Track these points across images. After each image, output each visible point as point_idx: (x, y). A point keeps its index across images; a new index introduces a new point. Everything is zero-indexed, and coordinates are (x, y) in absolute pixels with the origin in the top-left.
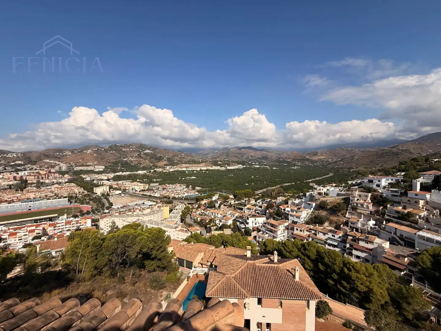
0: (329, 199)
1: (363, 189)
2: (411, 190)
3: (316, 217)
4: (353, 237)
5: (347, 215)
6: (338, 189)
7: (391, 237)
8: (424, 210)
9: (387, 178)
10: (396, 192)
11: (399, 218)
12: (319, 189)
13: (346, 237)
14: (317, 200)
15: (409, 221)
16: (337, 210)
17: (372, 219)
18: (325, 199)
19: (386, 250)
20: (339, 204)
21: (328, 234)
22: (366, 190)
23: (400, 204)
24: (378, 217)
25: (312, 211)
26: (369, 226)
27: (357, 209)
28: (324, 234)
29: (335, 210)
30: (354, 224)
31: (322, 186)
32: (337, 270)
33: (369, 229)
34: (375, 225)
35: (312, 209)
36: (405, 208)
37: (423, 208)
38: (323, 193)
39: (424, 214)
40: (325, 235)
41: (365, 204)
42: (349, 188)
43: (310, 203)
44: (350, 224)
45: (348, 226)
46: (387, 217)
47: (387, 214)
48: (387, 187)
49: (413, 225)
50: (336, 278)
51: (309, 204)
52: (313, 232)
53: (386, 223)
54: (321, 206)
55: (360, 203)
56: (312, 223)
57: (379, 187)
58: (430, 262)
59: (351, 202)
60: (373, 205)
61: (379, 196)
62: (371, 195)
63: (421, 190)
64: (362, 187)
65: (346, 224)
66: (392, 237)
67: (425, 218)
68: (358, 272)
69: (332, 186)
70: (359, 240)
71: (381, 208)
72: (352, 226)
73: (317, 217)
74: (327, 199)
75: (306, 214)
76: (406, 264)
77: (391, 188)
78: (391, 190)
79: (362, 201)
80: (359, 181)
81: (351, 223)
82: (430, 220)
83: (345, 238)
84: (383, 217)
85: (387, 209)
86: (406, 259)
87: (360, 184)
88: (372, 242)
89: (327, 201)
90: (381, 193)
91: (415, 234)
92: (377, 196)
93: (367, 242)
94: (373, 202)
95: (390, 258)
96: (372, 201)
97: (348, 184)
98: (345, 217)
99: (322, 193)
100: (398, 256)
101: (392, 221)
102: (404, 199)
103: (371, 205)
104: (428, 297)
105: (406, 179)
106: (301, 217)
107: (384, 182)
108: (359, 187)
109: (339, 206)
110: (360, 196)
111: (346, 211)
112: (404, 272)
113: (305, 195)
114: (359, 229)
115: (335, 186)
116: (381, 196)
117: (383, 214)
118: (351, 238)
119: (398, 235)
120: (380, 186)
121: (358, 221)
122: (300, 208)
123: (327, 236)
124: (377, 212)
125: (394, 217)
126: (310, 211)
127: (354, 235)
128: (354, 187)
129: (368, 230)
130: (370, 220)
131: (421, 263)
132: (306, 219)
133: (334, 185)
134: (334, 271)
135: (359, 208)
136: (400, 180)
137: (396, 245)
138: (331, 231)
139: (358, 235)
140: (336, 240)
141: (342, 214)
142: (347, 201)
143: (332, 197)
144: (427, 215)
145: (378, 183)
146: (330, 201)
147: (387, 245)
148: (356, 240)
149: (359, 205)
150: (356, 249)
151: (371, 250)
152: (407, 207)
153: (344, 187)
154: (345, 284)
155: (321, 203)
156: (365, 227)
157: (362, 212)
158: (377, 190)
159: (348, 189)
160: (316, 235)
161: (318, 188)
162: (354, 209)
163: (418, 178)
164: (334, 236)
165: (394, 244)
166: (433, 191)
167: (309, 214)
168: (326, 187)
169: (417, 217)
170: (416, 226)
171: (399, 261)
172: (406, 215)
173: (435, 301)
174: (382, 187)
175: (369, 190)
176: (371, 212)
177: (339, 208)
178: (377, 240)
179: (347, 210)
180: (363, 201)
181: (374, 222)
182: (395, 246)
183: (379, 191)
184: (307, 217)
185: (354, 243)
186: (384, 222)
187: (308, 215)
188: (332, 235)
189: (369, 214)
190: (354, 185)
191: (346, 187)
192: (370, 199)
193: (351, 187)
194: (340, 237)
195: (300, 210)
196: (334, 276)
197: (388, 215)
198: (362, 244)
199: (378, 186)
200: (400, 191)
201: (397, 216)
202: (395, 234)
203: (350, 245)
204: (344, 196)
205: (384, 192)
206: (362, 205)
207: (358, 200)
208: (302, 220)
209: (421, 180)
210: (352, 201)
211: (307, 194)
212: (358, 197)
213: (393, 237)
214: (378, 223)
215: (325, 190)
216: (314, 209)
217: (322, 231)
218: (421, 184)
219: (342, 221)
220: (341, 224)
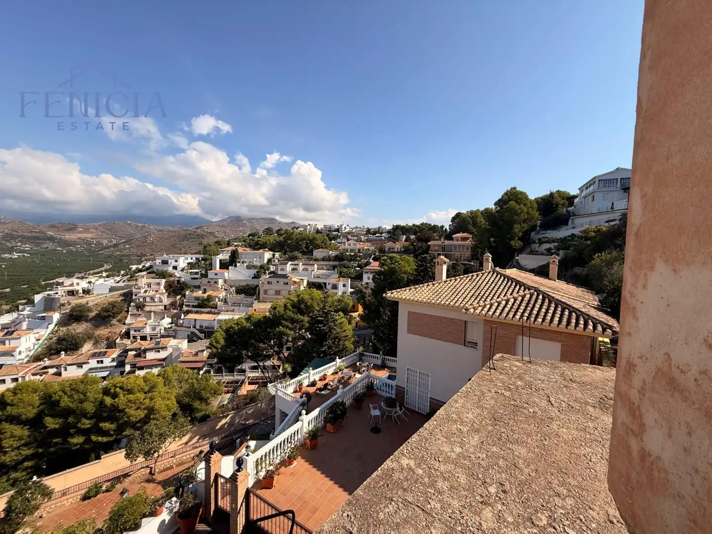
0: (91, 301)
1: (155, 275)
2: (211, 269)
3: (60, 340)
4: (135, 351)
5: (129, 320)
6: (113, 281)
7: (190, 334)
8: (223, 290)
9: (186, 256)
10: (196, 273)
11: (199, 306)
12: (70, 283)
13: (126, 354)
14: (63, 305)
15: (210, 307)
16: (109, 316)
17: (166, 316)
18: (83, 301)
19: (183, 352)
20: (113, 305)
21: (88, 363)
22: (158, 277)
23: (200, 288)
24: (175, 311)
25: (53, 330)
26: (162, 328)
27: (144, 306)
28: (79, 367)
29: (106, 316)
30: (139, 331)
31: (78, 278)
32: (90, 407)
33: (162, 331)
34: (172, 323)
35: (51, 327)
36: (205, 291)
37: (222, 289)
38: (81, 291)
39: (222, 295)
40: (82, 367)
41: (158, 296)
42: (133, 276)
43: (44, 315)
44: (132, 332)
45: (129, 338)
46: (185, 308)
47: (185, 304)
48: (186, 268)
49: (213, 310)
50: (89, 426)
51: (43, 318)
52: (52, 371)
53: (185, 316)
54: (75, 316)
55: (148, 296)
56: (51, 355)
57: (176, 270)
58: (224, 338)
59: (134, 297)
60: (168, 297)
61: (176, 282)
62: (166, 281)
63: (220, 268)
64: (152, 272)
65: (127, 335)
66: (191, 332)
67: (224, 300)
68: (130, 391)
69: (101, 277)
70: (145, 351)
71: (179, 297)
72: (136, 334)
73: (63, 340)
74: (88, 299)
75: (33, 340)
76: (205, 359)
77: (191, 269)
78: (190, 273)
79: (152, 293)
80: (148, 264)
81: (135, 331)
82: (228, 300)
83: (122, 359)
84: (181, 310)
85: (185, 297)
86: (205, 352)
87: (151, 267)
88: (164, 348)
89: (87, 303)
90: (179, 278)
91: (215, 320)
92: (173, 282)
93: (157, 350)
94: (168, 291)
95: (187, 359)
96: (166, 290)
97: (130, 269)
98: (124, 324)
99: (77, 292)
100: (196, 354)
101: (191, 312)
102: (205, 280)
103: (166, 296)
104: (226, 387)
105: (207, 256)
106: (18, 350)
107: (183, 262)
108: (148, 273)
109: (114, 306)
110: (149, 285)
111: (126, 313)
112: (202, 369)
113: (31, 302)
114: (148, 336)
115: (108, 277)
116: (178, 281)
117: (181, 305)
118: (134, 353)
119: (198, 327)
120: (178, 268)
121: (146, 324)
122: (13, 332)
123: (86, 367)
124: (173, 305)
125: (194, 306)
126: (45, 333)
127: (139, 347)
128: (140, 274)
129: (161, 333)
130: (164, 318)
131: (215, 344)
132: (34, 350)
133: (104, 274)
134: (85, 415)
135: (147, 304)
136: (200, 259)
137: (196, 341)
138: (94, 355)
139: (145, 344)
140: (106, 367)
141: (119, 321)
142: (128, 297)
143: (98, 295)
144: (226, 296)
145: (174, 264)
146: (96, 302)
147: (184, 345)
148: (141, 353)
149: (148, 299)
150: (141, 368)
151: (164, 360)
152: (207, 290)
153: (123, 275)
154: (106, 425)
155: (73, 310)
156: (158, 329)
157: (153, 309)
158: (174, 274)
159: (131, 277)
160: (59, 374)
161: (68, 282)
162: (140, 307)
163: (217, 255)
164: (102, 362)
165: (194, 341)
166: (230, 268)
167: (43, 338)
168: (86, 278)
169: (217, 300)
170: (216, 311)
171: (197, 359)
172: (205, 300)
173: (231, 387)
174: (180, 270)
175: (162, 275)
176: (165, 306)
177: (113, 311)
178: (173, 342)
179: (128, 311)
180: (154, 293)
181: (170, 320)
182: (195, 343)
183: (175, 276)
184: (36, 347)
185: (138, 359)
186: (183, 315)
187: (40, 342)
188: (98, 362)
189: (162, 310)
190: (140, 271)
191: (127, 275)
192: (165, 287)
193: (137, 275)
194: (113, 360)
195: (15, 335)
196: (84, 424)
197: (187, 306)
198: (151, 356)
199: (175, 268)
200: (201, 272)
201: (197, 304)
202: (195, 327)
203: (131, 365)
204: (123, 289)
205: (182, 276)
206: (152, 299)
207: (146, 292)
208: (23, 356)
209: (221, 257)
210: (136, 295)
211: (38, 298)
212: (146, 287)
213: (193, 333)
214: (175, 318)
215: (84, 284)
216: (56, 325)
217: (76, 362)
218: (220, 261)
219: (118, 332)
220: (117, 338)
